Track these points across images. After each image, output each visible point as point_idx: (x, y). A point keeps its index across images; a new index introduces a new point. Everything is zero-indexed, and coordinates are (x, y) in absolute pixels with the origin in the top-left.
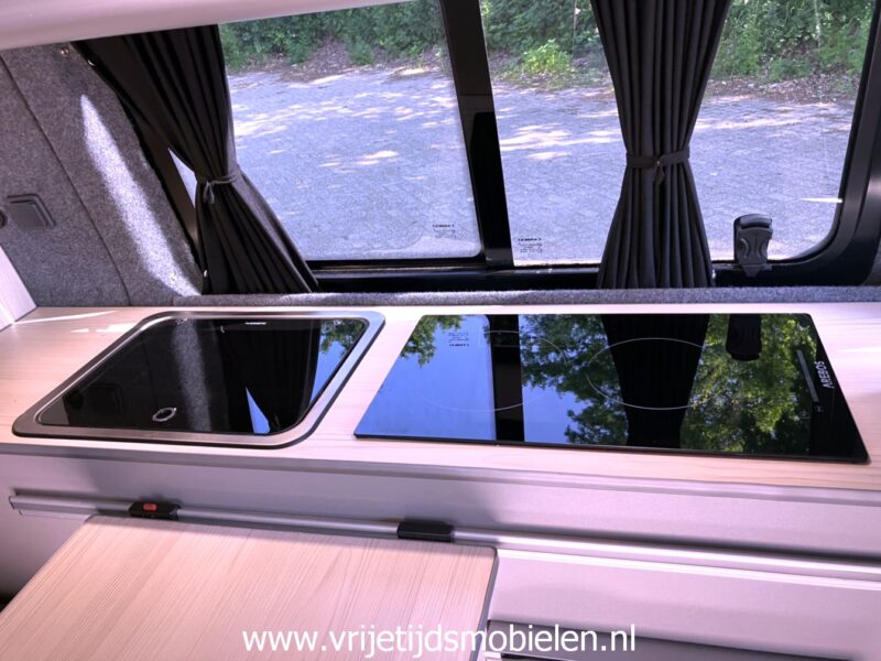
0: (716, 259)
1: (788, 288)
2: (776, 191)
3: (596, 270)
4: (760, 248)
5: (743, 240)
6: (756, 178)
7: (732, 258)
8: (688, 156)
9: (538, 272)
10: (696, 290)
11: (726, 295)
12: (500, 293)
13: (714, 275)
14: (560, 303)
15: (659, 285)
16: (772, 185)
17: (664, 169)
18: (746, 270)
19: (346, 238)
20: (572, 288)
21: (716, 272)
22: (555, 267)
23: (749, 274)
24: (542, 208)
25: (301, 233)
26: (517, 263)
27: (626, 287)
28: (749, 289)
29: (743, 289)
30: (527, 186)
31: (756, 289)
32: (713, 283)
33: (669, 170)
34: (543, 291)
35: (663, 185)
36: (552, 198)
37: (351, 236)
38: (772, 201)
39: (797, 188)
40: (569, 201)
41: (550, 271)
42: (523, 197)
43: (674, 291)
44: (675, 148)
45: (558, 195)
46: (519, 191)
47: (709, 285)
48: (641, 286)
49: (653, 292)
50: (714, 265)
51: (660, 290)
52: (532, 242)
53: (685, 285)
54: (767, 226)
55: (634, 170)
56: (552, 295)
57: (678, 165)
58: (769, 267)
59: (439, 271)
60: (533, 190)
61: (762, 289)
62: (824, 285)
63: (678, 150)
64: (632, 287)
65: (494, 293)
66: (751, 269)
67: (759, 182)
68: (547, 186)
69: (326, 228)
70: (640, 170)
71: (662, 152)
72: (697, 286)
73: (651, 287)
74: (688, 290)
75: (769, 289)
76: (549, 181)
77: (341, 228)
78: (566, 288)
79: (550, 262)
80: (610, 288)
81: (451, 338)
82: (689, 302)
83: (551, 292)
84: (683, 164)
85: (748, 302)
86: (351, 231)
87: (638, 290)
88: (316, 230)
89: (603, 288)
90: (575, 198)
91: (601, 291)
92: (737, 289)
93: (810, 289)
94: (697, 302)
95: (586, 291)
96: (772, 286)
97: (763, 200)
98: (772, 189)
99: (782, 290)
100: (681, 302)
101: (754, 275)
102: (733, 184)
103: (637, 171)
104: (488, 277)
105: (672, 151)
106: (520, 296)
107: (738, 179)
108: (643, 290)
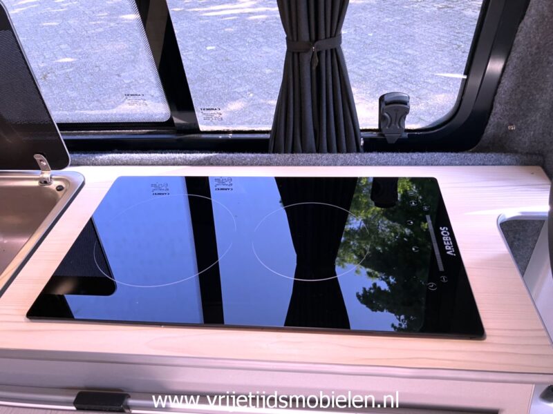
0: (364, 128)
1: (420, 154)
2: (409, 48)
3: (268, 136)
4: (400, 121)
5: (386, 114)
6: (397, 38)
7: (377, 127)
8: (340, 43)
9: (220, 137)
10: (348, 155)
11: (371, 159)
12: (188, 155)
13: (362, 142)
14: (239, 165)
15: (318, 151)
16: (406, 43)
17: (319, 54)
18: (387, 138)
19: (119, 75)
20: (248, 152)
21: (364, 139)
22: (235, 132)
23: (390, 141)
24: (258, 56)
25: (86, 71)
26: (202, 128)
27: (292, 152)
28: (390, 154)
29: (385, 154)
30: (248, 39)
31: (395, 154)
32: (361, 149)
33: (323, 55)
34: (224, 155)
35: (319, 68)
36: (265, 49)
37: (122, 74)
38: (407, 54)
39: (422, 46)
40: (276, 51)
41: (230, 136)
42: (245, 47)
43: (330, 156)
44: (329, 36)
45: (269, 46)
46: (242, 43)
47: (358, 151)
48: (304, 151)
49: (313, 156)
50: (362, 133)
51: (320, 155)
52: (213, 111)
53: (339, 151)
54: (405, 103)
55: (293, 53)
56: (232, 158)
57: (332, 50)
58: (406, 135)
59: (136, 134)
60: (252, 43)
61: (400, 154)
62: (447, 151)
63: (331, 37)
64: (297, 152)
65: (182, 155)
66: (392, 137)
67: (398, 41)
68: (261, 40)
69: (104, 68)
70: (298, 53)
71: (317, 39)
72: (348, 151)
73: (312, 152)
74: (341, 155)
75: (405, 154)
76: (263, 36)
77: (116, 68)
78: (244, 152)
79: (231, 128)
80: (279, 152)
81: (153, 188)
82: (342, 165)
83: (231, 155)
84: (336, 49)
85: (388, 165)
86: (123, 70)
87: (302, 155)
88: (97, 69)
89: (273, 152)
90: (280, 49)
91: (272, 155)
92: (380, 154)
93: (436, 155)
94: (348, 165)
95: (260, 155)
96: (408, 152)
97: (400, 54)
98: (407, 47)
99: (415, 155)
100: (336, 165)
101: (394, 142)
102: (382, 42)
103: (296, 56)
104: (178, 140)
105: (326, 38)
106: (205, 159)
107: (386, 38)
108: (305, 155)
